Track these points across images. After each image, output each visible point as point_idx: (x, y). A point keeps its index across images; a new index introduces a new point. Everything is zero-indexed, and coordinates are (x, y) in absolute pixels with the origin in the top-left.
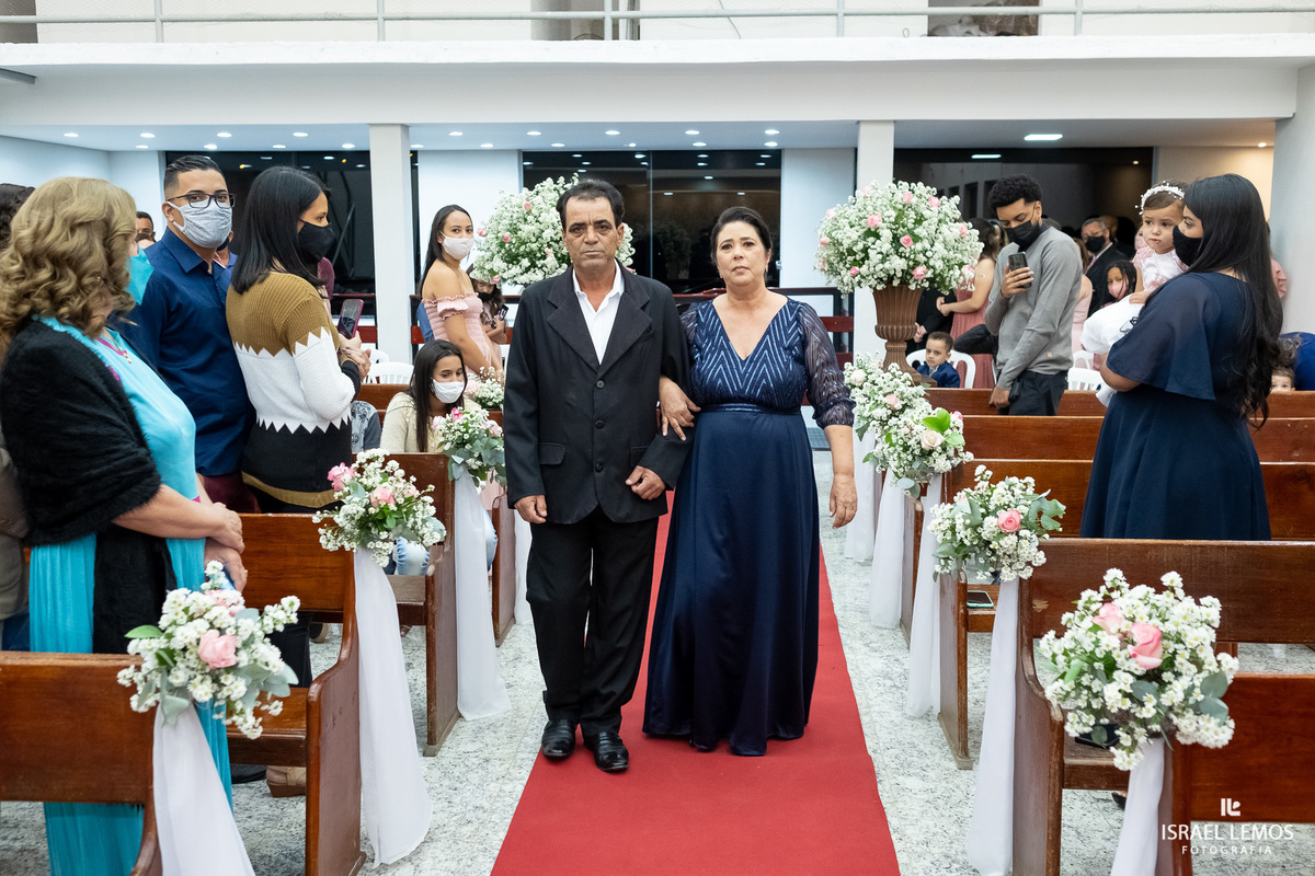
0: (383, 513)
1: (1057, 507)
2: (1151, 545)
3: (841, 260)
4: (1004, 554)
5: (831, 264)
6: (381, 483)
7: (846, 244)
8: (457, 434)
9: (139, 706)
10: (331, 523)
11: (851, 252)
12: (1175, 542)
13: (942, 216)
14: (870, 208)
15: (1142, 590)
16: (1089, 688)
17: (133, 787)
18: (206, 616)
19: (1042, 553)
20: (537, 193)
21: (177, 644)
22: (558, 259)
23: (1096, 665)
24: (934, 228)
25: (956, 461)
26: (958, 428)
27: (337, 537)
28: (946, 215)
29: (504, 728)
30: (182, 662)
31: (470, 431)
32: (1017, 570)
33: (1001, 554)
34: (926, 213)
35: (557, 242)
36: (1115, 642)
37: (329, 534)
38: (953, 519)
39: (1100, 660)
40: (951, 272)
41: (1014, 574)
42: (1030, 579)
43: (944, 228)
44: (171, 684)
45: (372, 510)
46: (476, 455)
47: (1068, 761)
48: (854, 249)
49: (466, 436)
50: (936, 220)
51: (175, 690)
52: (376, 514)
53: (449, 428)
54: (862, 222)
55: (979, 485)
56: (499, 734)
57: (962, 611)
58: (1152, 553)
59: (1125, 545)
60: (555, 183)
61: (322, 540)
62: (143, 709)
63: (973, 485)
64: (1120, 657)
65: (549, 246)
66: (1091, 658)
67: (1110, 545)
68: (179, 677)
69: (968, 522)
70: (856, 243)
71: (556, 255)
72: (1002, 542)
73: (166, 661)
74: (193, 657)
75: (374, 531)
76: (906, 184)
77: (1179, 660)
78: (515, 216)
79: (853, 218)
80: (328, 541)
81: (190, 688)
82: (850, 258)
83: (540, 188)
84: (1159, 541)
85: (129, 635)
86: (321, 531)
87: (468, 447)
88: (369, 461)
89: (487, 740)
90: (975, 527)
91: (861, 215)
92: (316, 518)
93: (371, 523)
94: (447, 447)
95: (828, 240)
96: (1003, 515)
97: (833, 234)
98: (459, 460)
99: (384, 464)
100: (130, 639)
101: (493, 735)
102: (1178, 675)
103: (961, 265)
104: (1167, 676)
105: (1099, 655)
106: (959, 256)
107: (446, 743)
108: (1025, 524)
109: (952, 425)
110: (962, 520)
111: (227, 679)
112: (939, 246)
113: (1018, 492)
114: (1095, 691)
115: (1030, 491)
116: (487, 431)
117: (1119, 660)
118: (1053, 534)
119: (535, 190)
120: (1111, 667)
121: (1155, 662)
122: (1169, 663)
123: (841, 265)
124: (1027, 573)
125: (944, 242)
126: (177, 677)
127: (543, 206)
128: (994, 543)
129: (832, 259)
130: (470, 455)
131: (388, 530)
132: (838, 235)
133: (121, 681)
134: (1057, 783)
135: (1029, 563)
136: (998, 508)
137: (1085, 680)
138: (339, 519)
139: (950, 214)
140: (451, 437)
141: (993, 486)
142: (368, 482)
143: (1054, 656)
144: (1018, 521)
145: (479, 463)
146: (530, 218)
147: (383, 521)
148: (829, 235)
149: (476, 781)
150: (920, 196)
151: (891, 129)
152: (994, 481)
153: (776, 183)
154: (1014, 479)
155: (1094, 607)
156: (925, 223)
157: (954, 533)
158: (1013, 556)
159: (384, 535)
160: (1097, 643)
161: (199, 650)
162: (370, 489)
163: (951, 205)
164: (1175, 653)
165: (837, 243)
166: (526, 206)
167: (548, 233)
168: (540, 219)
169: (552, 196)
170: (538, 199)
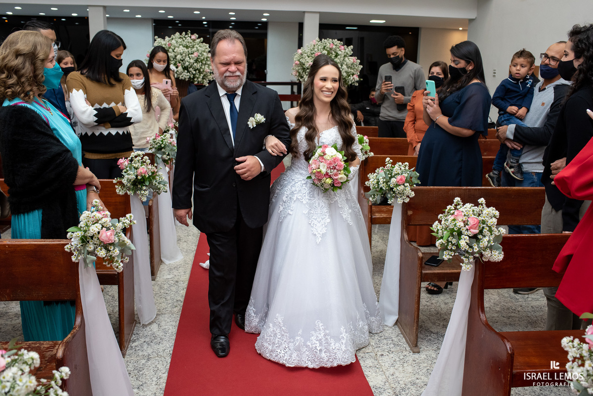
0: (144, 179)
1: (416, 174)
2: (452, 189)
3: (304, 71)
4: (399, 193)
5: (299, 73)
6: (141, 166)
7: (307, 64)
8: (158, 144)
9: (76, 260)
10: (121, 183)
12: (459, 187)
13: (345, 54)
14: (316, 50)
15: (468, 205)
16: (451, 242)
17: (68, 293)
18: (100, 222)
19: (413, 192)
20: (172, 39)
21: (89, 234)
22: (183, 68)
23: (454, 233)
24: (342, 59)
25: (367, 156)
26: (367, 143)
27: (123, 189)
28: (347, 54)
29: (181, 268)
30: (91, 241)
31: (164, 143)
32: (403, 199)
33: (397, 193)
34: (339, 52)
35: (182, 61)
36: (462, 224)
37: (119, 188)
38: (378, 179)
39: (456, 231)
40: (349, 78)
41: (402, 201)
42: (408, 202)
43: (346, 59)
44: (88, 251)
45: (139, 177)
46: (167, 154)
47: (423, 272)
49: (163, 146)
50: (343, 56)
51: (89, 253)
52: (141, 179)
53: (155, 142)
55: (388, 166)
56: (179, 271)
57: (370, 216)
58: (451, 192)
59: (442, 189)
60: (181, 34)
61: (117, 191)
62: (77, 261)
63: (384, 165)
64: (464, 230)
65: (179, 63)
66: (452, 230)
67: (436, 189)
68: (91, 247)
69: (385, 180)
71: (182, 67)
72: (398, 188)
73: (84, 240)
74: (96, 239)
75: (139, 186)
76: (331, 40)
77: (485, 230)
79: (309, 53)
80: (119, 191)
81: (96, 252)
83: (174, 37)
84: (454, 187)
85: (68, 231)
86: (116, 186)
87: (163, 150)
88: (136, 157)
89: (175, 273)
90: (387, 182)
91: (312, 52)
92: (115, 181)
93: (138, 183)
94: (153, 150)
95: (298, 63)
96: (399, 177)
97: (301, 60)
98: (160, 156)
99: (142, 158)
100: (68, 232)
101: (177, 271)
102: (484, 236)
103: (353, 75)
104: (480, 237)
105: (455, 230)
106: (352, 71)
107: (158, 275)
108: (407, 181)
109: (364, 141)
110: (382, 180)
111: (111, 248)
112: (344, 67)
113: (403, 168)
114: (453, 243)
115: (407, 168)
116: (171, 143)
117: (463, 231)
118: (417, 185)
119: (171, 38)
120: (460, 234)
121: (477, 231)
122: (481, 232)
123: (304, 74)
124: (407, 200)
125: (347, 65)
126: (90, 248)
127: (176, 45)
128: (395, 188)
129: (300, 71)
130: (164, 153)
131: (146, 186)
132: (303, 61)
133: (66, 250)
134: (420, 280)
135: (408, 196)
136: (396, 174)
137: (450, 239)
138: (124, 181)
139: (349, 53)
140: (156, 146)
141: (393, 166)
142: (136, 166)
143: (438, 230)
144: (404, 180)
145: (168, 157)
147: (144, 182)
148: (299, 60)
149: (175, 290)
150: (336, 45)
151: (318, 16)
152: (394, 164)
153: (265, 36)
154: (400, 163)
155: (452, 212)
156: (339, 57)
157: (378, 185)
158: (402, 194)
159: (144, 188)
160: (455, 225)
161: (99, 236)
162: (136, 168)
163: (349, 49)
164: (483, 228)
165: (302, 64)
166: (169, 45)
167: (179, 57)
168: (175, 51)
169: (180, 40)
170: (174, 42)
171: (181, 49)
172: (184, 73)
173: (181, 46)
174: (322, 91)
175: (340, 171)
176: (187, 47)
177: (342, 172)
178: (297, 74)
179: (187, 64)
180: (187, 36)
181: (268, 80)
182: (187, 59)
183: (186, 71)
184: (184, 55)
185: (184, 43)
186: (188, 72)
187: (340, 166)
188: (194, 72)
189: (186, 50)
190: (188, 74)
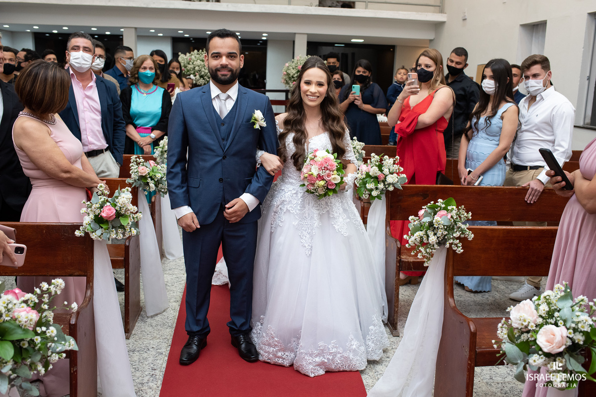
3: (289, 79)
5: (287, 81)
7: (291, 74)
11: (293, 77)
14: (299, 64)
22: (200, 77)
35: (199, 71)
48: (294, 76)
54: (297, 68)
60: (198, 51)
70: (294, 74)
71: (199, 75)
78: (185, 62)
79: (294, 66)
82: (293, 79)
83: (193, 53)
95: (286, 73)
119: (191, 54)
123: (290, 81)
127: (195, 59)
129: (287, 79)
132: (289, 72)
146: (191, 63)
148: (286, 72)
151: (306, 37)
165: (288, 74)
166: (189, 59)
167: (197, 68)
168: (194, 63)
169: (197, 56)
170: (193, 57)
171: (199, 62)
172: (200, 80)
173: (199, 60)
174: (307, 95)
175: (333, 171)
176: (203, 61)
177: (335, 172)
178: (285, 82)
179: (203, 73)
180: (203, 53)
181: (268, 88)
182: (203, 69)
183: (202, 79)
184: (201, 66)
185: (201, 58)
186: (204, 79)
187: (332, 165)
188: (208, 80)
189: (202, 63)
190: (204, 81)
